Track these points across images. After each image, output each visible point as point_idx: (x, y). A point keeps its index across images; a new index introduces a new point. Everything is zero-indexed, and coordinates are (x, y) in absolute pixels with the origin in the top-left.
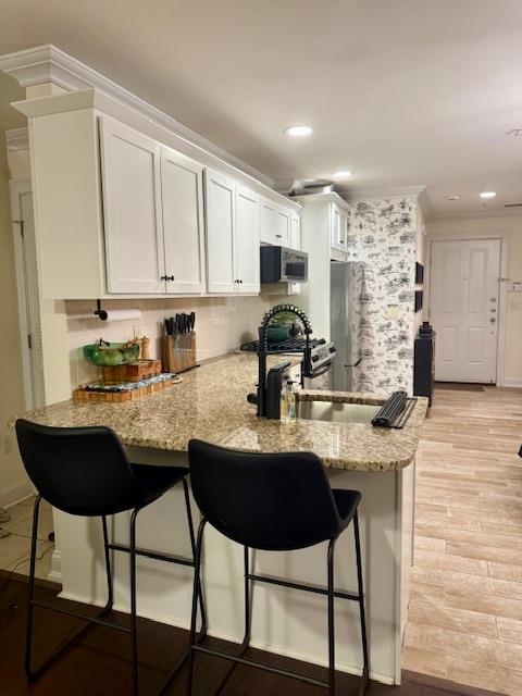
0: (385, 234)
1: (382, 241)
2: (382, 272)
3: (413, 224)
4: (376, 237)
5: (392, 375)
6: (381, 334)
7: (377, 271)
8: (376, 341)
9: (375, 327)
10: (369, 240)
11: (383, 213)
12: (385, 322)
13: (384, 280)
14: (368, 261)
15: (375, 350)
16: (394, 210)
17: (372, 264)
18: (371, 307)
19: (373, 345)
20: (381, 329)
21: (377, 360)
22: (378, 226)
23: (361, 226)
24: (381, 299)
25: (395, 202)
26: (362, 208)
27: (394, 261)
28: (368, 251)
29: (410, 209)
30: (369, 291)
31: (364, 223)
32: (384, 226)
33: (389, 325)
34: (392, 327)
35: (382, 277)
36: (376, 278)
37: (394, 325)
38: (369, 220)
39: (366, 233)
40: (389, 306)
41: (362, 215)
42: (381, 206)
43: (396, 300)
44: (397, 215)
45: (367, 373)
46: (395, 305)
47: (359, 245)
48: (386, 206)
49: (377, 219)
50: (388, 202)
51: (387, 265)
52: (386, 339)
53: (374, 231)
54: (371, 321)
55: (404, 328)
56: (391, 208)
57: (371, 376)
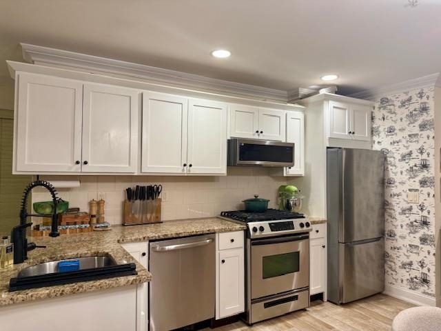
0: (405, 123)
1: (402, 130)
2: (403, 158)
3: (432, 112)
4: (397, 126)
5: (415, 258)
6: (403, 217)
7: (398, 157)
8: (398, 223)
9: (398, 209)
10: (391, 131)
11: (403, 104)
12: (406, 206)
13: (404, 166)
14: (390, 148)
15: (399, 232)
16: (413, 101)
17: (394, 151)
18: (394, 190)
19: (396, 227)
20: (403, 212)
21: (400, 243)
22: (399, 117)
23: (384, 119)
24: (402, 183)
25: (414, 93)
26: (385, 101)
27: (414, 147)
28: (390, 139)
29: (428, 98)
30: (391, 175)
31: (386, 114)
32: (404, 116)
33: (410, 209)
34: (413, 211)
35: (403, 163)
36: (398, 163)
37: (415, 209)
38: (390, 112)
39: (388, 124)
40: (410, 190)
41: (385, 108)
42: (400, 99)
43: (417, 186)
44: (415, 105)
45: (391, 252)
46: (417, 190)
47: (383, 134)
48: (404, 97)
49: (397, 110)
50: (406, 93)
51: (407, 151)
52: (408, 222)
53: (395, 122)
54: (394, 203)
55: (425, 213)
56: (410, 100)
57: (394, 256)
